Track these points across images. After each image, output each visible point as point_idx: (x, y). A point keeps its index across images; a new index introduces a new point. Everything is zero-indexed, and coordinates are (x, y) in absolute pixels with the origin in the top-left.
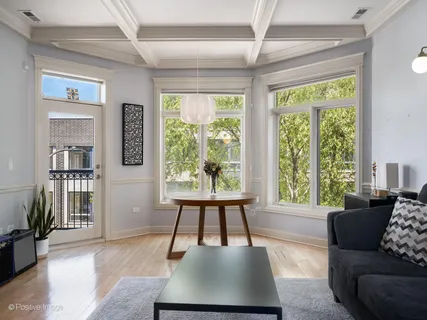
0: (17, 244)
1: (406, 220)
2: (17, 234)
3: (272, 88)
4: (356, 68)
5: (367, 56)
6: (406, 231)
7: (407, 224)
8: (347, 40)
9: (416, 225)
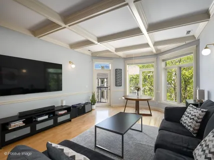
0: (86, 106)
1: (192, 116)
2: (87, 103)
3: (163, 60)
4: (193, 51)
5: (198, 46)
6: (192, 120)
7: (192, 117)
8: (187, 42)
9: (196, 119)
